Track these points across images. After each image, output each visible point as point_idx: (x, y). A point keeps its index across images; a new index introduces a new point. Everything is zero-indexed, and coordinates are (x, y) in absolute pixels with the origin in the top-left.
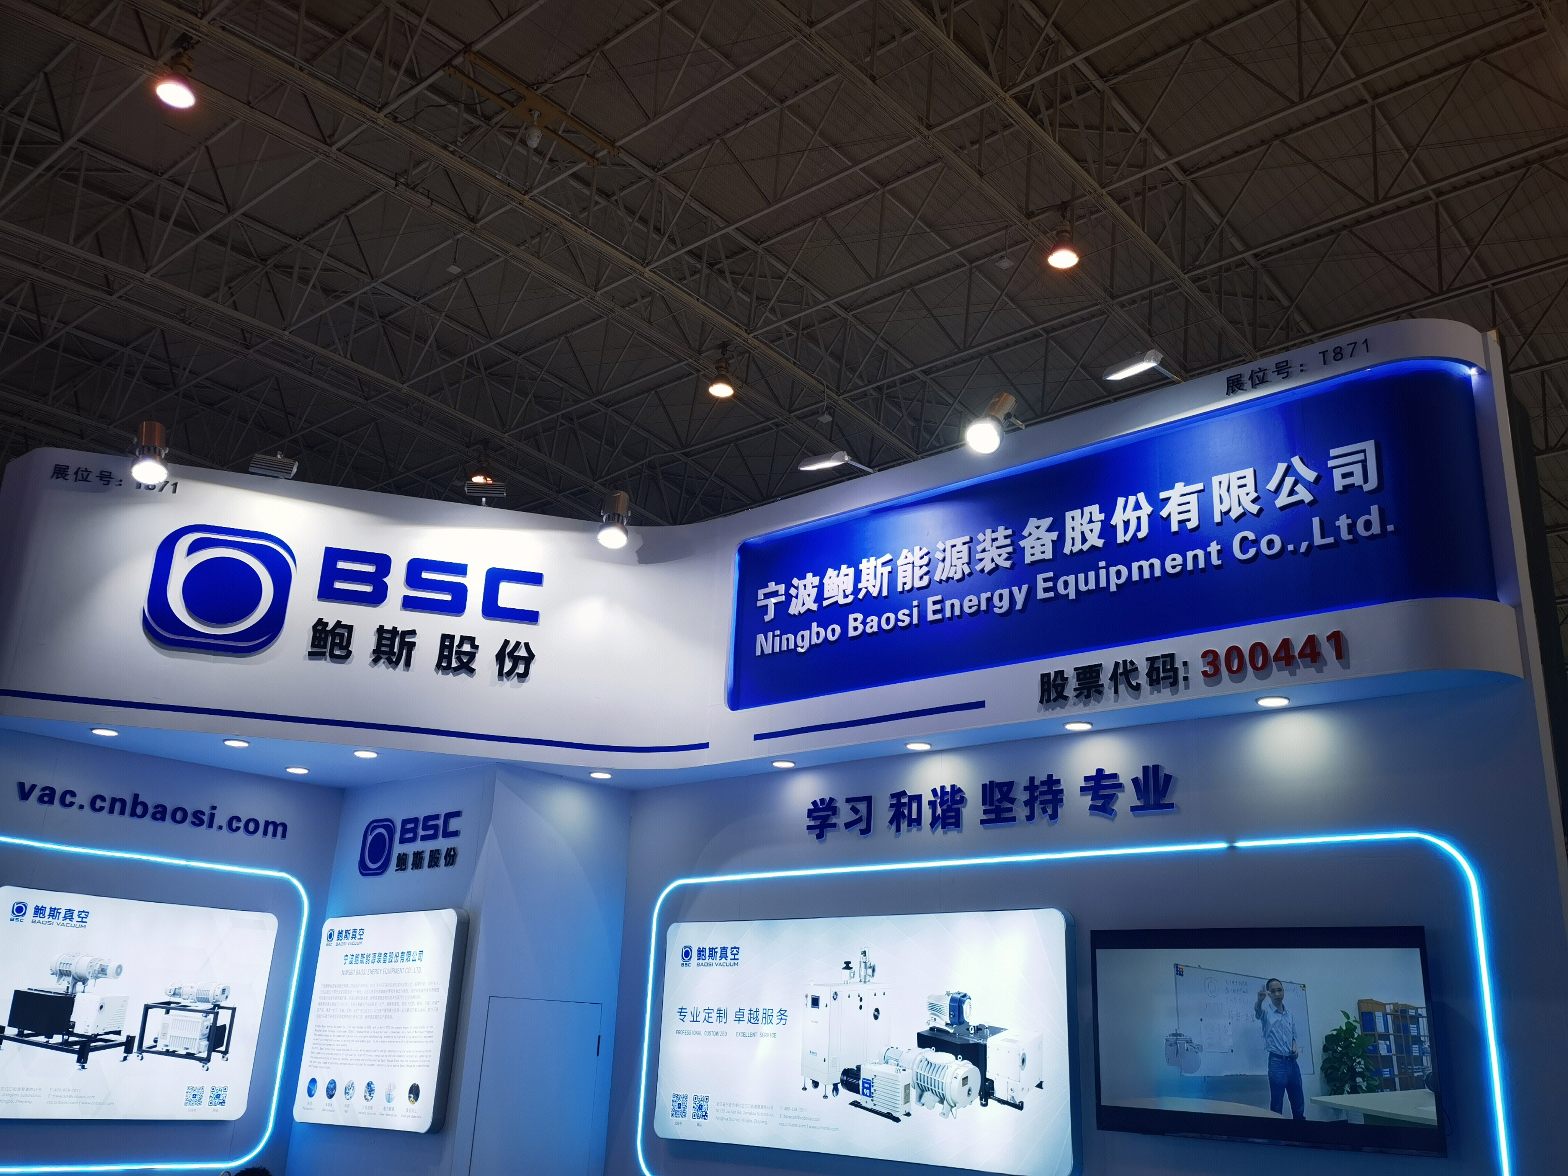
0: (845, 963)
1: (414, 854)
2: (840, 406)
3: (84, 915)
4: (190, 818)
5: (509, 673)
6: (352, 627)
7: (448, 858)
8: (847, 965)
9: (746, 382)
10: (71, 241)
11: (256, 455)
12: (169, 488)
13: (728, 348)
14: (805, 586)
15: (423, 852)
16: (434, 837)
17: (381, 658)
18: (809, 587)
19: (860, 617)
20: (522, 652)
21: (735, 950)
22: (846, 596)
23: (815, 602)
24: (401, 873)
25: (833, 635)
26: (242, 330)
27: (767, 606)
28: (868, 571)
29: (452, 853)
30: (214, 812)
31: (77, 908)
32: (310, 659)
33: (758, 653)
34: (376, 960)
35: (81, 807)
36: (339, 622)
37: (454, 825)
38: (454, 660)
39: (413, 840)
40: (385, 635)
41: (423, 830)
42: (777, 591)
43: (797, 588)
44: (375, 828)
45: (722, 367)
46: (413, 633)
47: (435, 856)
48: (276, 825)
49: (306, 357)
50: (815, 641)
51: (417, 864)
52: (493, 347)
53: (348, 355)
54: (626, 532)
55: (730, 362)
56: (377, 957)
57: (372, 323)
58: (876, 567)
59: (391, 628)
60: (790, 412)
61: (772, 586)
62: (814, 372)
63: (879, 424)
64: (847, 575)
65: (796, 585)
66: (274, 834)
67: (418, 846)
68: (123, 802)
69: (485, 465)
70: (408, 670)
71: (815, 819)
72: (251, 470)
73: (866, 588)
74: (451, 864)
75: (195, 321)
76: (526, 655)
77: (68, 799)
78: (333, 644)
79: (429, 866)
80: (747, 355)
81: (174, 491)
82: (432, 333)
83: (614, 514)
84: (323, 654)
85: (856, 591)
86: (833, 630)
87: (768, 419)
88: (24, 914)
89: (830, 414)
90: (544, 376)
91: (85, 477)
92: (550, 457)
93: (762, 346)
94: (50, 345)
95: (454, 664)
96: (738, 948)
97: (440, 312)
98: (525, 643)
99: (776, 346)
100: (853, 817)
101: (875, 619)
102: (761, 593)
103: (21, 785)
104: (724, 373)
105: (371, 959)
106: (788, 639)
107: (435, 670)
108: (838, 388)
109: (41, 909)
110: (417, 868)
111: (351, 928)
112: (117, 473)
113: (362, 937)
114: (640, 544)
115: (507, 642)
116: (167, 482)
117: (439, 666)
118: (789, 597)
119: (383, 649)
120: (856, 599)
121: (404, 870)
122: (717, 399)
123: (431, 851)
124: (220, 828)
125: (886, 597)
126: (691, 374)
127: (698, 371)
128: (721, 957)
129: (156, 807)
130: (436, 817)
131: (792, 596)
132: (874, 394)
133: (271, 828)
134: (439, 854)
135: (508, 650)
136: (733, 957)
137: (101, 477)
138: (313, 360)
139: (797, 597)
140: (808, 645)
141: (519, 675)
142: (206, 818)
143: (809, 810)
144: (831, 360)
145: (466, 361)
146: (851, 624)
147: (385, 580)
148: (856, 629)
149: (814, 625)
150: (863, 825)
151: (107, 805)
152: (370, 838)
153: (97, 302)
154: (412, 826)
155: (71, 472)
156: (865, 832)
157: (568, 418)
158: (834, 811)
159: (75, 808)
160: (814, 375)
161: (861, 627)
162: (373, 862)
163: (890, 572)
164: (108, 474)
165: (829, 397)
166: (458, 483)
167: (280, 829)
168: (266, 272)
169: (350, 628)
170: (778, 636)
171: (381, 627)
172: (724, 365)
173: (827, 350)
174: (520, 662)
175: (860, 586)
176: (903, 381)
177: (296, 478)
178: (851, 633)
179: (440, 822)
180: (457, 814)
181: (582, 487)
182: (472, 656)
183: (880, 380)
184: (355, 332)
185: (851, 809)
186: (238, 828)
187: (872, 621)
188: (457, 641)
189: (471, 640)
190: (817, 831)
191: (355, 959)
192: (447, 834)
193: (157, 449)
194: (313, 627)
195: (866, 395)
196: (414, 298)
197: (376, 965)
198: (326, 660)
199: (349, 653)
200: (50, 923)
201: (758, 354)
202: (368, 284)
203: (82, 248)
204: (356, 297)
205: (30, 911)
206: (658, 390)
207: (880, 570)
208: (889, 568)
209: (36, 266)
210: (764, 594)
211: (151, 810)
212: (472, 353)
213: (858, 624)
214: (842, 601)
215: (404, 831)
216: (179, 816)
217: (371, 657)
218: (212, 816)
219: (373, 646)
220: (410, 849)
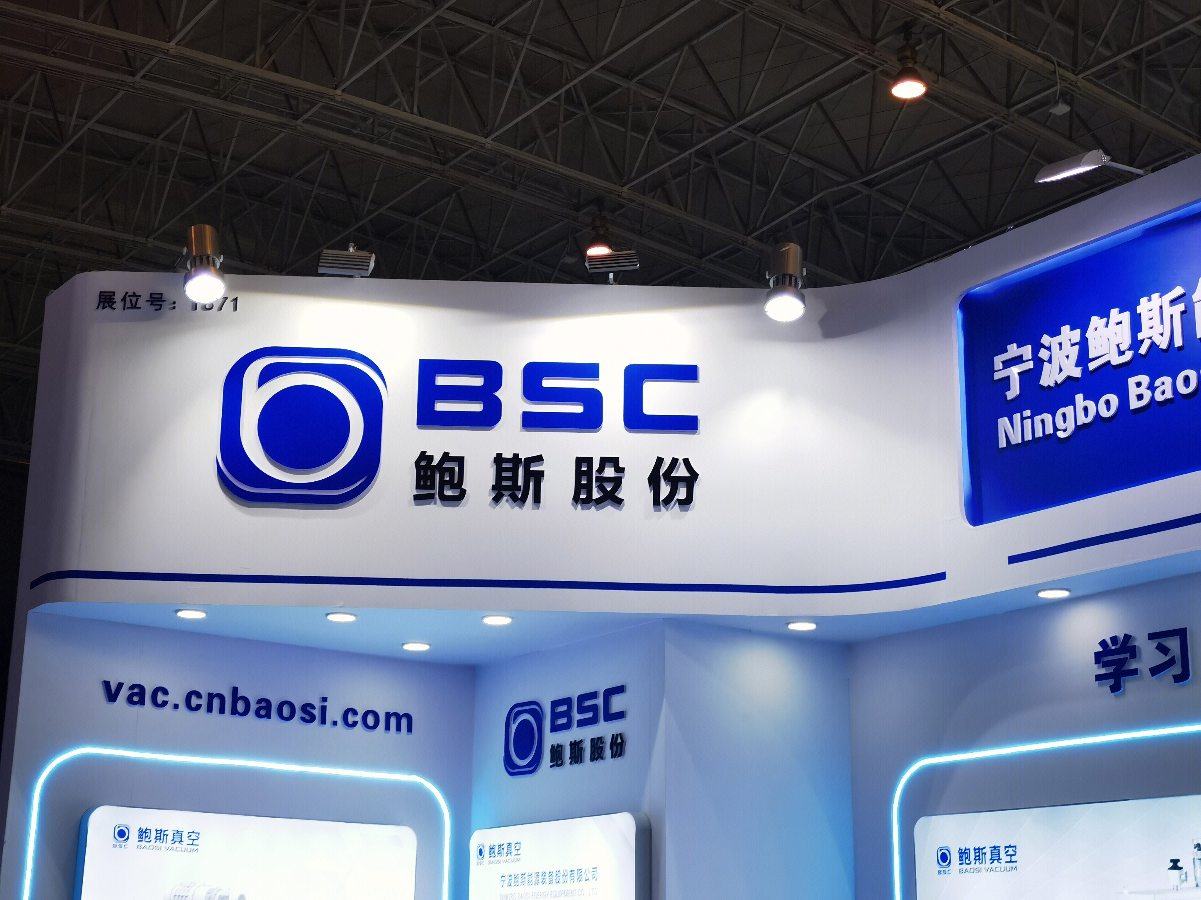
0: (1172, 861)
1: (571, 744)
2: (1079, 88)
3: (194, 836)
4: (298, 714)
5: (668, 501)
6: (462, 459)
7: (615, 748)
8: (1175, 865)
9: (942, 74)
10: (81, 14)
11: (325, 251)
12: (229, 304)
13: (914, 30)
14: (1060, 344)
15: (581, 741)
16: (593, 721)
17: (503, 495)
18: (1066, 345)
19: (1145, 379)
20: (681, 472)
21: (1010, 849)
22: (1121, 353)
23: (1077, 365)
24: (557, 770)
25: (1108, 409)
26: (287, 97)
27: (1008, 378)
28: (1151, 314)
29: (619, 741)
30: (325, 704)
31: (185, 830)
32: (416, 505)
33: (1003, 444)
34: (540, 881)
35: (176, 706)
36: (446, 454)
37: (617, 703)
38: (595, 490)
39: (567, 726)
40: (505, 465)
41: (579, 712)
42: (1021, 356)
43: (1049, 349)
44: (518, 714)
45: (907, 57)
46: (539, 459)
47: (597, 745)
48: (399, 717)
49: (365, 119)
50: (1082, 420)
51: (577, 757)
52: (597, 74)
53: (415, 110)
54: (803, 299)
55: (917, 48)
56: (541, 878)
57: (440, 64)
58: (1161, 307)
59: (511, 456)
60: (1009, 106)
61: (1013, 350)
62: (1037, 47)
63: (1139, 107)
64: (1120, 323)
65: (1047, 345)
66: (399, 729)
67: (575, 734)
68: (221, 697)
69: (602, 232)
70: (538, 508)
71: (1105, 665)
72: (321, 270)
73: (1150, 338)
74: (620, 755)
75: (231, 93)
76: (686, 474)
77: (161, 698)
78: (443, 483)
79: (593, 759)
80: (940, 36)
81: (235, 309)
82: (516, 66)
83: (784, 275)
84: (431, 497)
85: (1136, 344)
86: (1108, 403)
87: (978, 121)
88: (128, 838)
89: (1066, 102)
90: (668, 103)
91: (134, 303)
92: (686, 210)
93: (960, 21)
94: (73, 148)
95: (596, 495)
96: (1015, 847)
97: (524, 36)
98: (683, 460)
99: (980, 18)
100: (1161, 659)
101: (1168, 380)
102: (998, 361)
103: (107, 684)
104: (910, 65)
105: (534, 879)
106: (1043, 421)
107: (572, 504)
108: (1075, 64)
109: (145, 832)
110: (576, 762)
111: (505, 842)
112: (169, 296)
113: (519, 852)
114: (822, 311)
115: (660, 461)
116: (226, 299)
117: (576, 499)
118: (1039, 363)
119: (504, 483)
120: (1137, 356)
121: (561, 765)
122: (902, 104)
123: (592, 740)
124: (335, 723)
125: (1180, 348)
126: (863, 73)
127: (874, 67)
128: (992, 860)
129: (259, 701)
130: (593, 695)
131: (1043, 361)
132: (1129, 65)
133: (393, 721)
134: (602, 743)
135: (663, 469)
136: (1008, 859)
137: (152, 301)
138: (373, 122)
139: (1050, 361)
140: (1073, 427)
141: (681, 502)
142: (316, 712)
143: (1097, 655)
144: (1060, 27)
145: (563, 95)
146: (1133, 391)
147: (497, 394)
148: (1140, 397)
149: (1079, 397)
150: (1177, 670)
151: (203, 702)
152: (514, 727)
153: (119, 87)
154: (563, 708)
155: (118, 298)
156: (1182, 677)
157: (704, 154)
158: (1133, 652)
159: (169, 707)
160: (1039, 51)
161: (1148, 395)
162: (522, 757)
163: (1183, 313)
164: (160, 296)
165: (1063, 78)
166: (570, 260)
167: (404, 722)
168: (308, 19)
169: (460, 461)
170: (1028, 418)
171: (499, 455)
172: (908, 53)
173: (1053, 13)
174: (680, 484)
175: (1140, 336)
176: (1170, 41)
177: (376, 274)
178: (1134, 404)
179: (600, 701)
180: (620, 690)
181: (731, 246)
182: (617, 482)
183: (1136, 44)
184: (421, 78)
185: (1157, 648)
186: (355, 723)
187: (1163, 383)
188: (596, 465)
189: (614, 461)
190: (1112, 682)
191: (515, 879)
192: (610, 717)
193: (211, 259)
194: (416, 462)
195: (1116, 68)
196: (490, 23)
197: (541, 888)
198: (435, 503)
199: (463, 492)
200: (158, 849)
201: (956, 32)
202: (431, 13)
203: (95, 22)
204: (417, 33)
205: (134, 835)
206: (822, 100)
207: (1168, 310)
208: (1181, 307)
209: (45, 52)
210: (1003, 362)
211: (254, 706)
212: (571, 85)
213: (1143, 390)
214: (1116, 360)
215: (555, 716)
216: (286, 711)
217: (490, 495)
218: (324, 709)
219: (491, 480)
220: (565, 738)
